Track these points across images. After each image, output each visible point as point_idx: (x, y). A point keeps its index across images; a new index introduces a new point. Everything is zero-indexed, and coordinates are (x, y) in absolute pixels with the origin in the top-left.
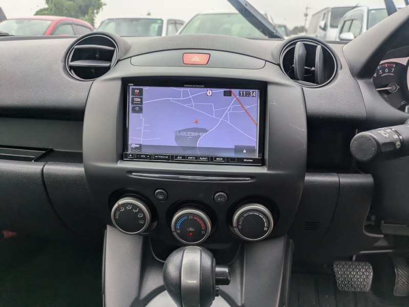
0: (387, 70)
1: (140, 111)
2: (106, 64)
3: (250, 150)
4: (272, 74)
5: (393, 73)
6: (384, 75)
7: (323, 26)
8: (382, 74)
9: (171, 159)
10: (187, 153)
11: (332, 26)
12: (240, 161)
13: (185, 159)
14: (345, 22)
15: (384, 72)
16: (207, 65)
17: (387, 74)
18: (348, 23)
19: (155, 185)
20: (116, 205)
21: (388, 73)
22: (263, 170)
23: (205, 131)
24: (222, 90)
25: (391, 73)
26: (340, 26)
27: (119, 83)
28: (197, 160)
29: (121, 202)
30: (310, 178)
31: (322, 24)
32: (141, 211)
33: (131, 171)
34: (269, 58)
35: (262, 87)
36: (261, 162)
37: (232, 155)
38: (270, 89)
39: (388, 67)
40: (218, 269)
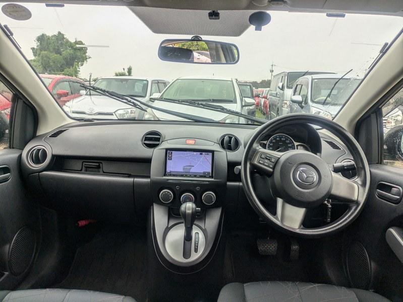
1: (171, 159)
2: (158, 143)
3: (209, 173)
4: (217, 147)
7: (281, 87)
9: (182, 176)
10: (187, 174)
11: (288, 87)
12: (205, 177)
13: (186, 176)
14: (297, 85)
16: (194, 144)
18: (299, 87)
19: (176, 184)
20: (162, 192)
22: (213, 180)
23: (193, 166)
24: (199, 153)
26: (294, 88)
27: (165, 150)
28: (190, 176)
29: (164, 191)
30: (229, 183)
31: (280, 85)
32: (170, 194)
33: (168, 180)
34: (216, 141)
35: (213, 152)
36: (212, 177)
37: (202, 175)
38: (215, 152)
40: (197, 209)
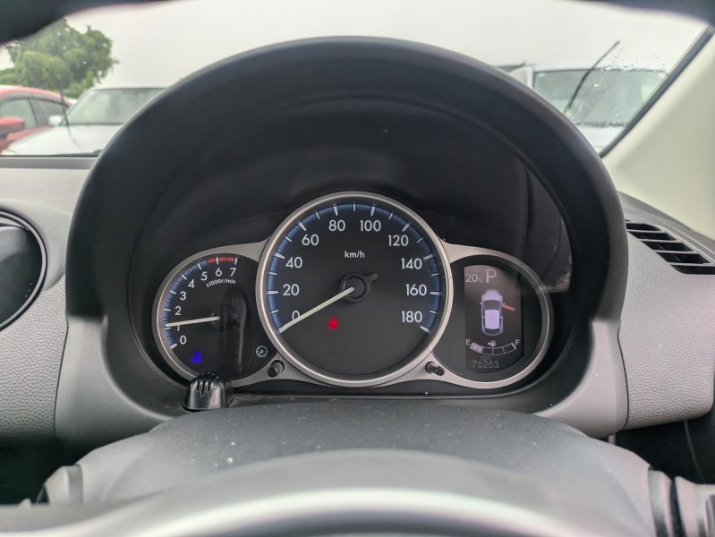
0: (219, 272)
5: (233, 278)
6: (212, 283)
8: (207, 282)
15: (212, 277)
17: (219, 281)
21: (220, 278)
25: (230, 278)
39: (222, 265)
